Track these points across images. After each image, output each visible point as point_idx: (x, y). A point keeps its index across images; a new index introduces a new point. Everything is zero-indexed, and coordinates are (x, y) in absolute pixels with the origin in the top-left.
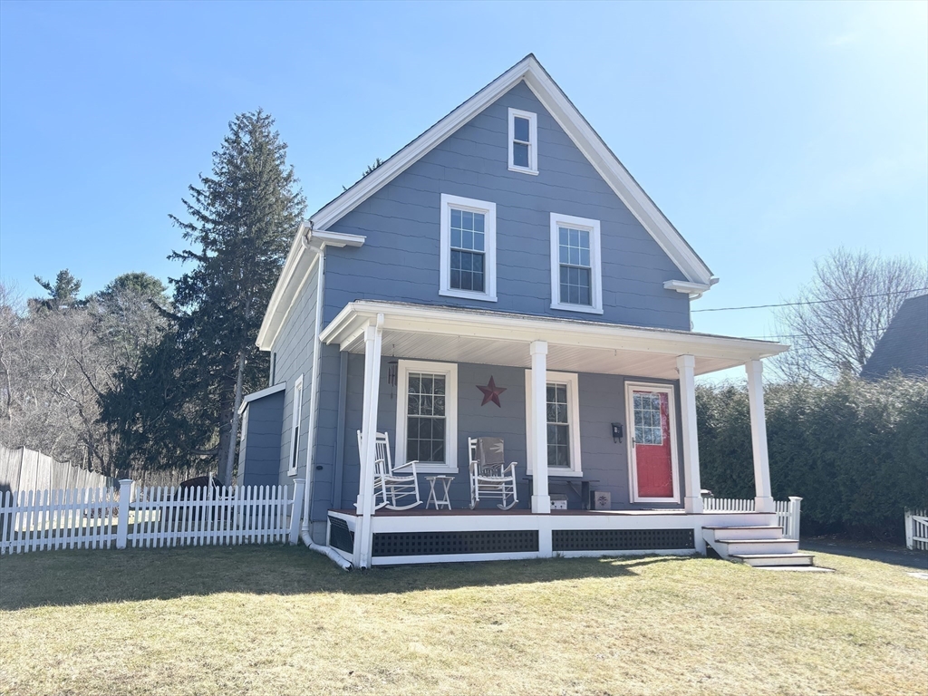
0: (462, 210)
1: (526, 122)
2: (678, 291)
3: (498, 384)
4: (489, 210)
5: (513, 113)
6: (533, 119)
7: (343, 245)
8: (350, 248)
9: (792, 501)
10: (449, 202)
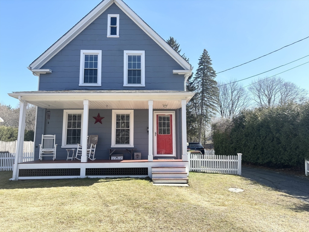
0: (89, 54)
1: (115, 18)
2: (179, 74)
3: (101, 116)
4: (99, 53)
5: (110, 16)
6: (117, 16)
7: (45, 73)
8: (48, 74)
9: (238, 155)
10: (84, 53)
